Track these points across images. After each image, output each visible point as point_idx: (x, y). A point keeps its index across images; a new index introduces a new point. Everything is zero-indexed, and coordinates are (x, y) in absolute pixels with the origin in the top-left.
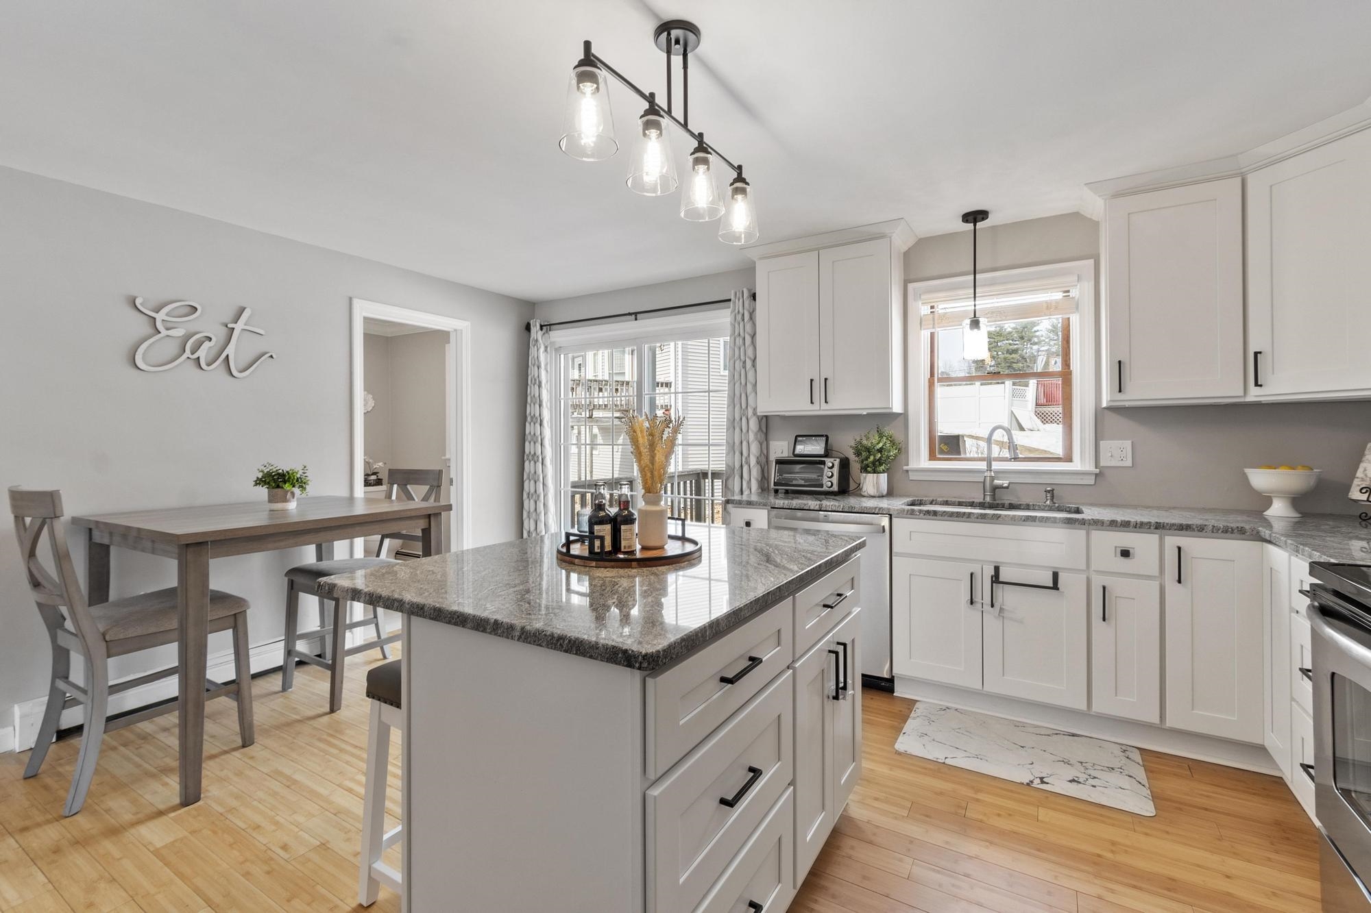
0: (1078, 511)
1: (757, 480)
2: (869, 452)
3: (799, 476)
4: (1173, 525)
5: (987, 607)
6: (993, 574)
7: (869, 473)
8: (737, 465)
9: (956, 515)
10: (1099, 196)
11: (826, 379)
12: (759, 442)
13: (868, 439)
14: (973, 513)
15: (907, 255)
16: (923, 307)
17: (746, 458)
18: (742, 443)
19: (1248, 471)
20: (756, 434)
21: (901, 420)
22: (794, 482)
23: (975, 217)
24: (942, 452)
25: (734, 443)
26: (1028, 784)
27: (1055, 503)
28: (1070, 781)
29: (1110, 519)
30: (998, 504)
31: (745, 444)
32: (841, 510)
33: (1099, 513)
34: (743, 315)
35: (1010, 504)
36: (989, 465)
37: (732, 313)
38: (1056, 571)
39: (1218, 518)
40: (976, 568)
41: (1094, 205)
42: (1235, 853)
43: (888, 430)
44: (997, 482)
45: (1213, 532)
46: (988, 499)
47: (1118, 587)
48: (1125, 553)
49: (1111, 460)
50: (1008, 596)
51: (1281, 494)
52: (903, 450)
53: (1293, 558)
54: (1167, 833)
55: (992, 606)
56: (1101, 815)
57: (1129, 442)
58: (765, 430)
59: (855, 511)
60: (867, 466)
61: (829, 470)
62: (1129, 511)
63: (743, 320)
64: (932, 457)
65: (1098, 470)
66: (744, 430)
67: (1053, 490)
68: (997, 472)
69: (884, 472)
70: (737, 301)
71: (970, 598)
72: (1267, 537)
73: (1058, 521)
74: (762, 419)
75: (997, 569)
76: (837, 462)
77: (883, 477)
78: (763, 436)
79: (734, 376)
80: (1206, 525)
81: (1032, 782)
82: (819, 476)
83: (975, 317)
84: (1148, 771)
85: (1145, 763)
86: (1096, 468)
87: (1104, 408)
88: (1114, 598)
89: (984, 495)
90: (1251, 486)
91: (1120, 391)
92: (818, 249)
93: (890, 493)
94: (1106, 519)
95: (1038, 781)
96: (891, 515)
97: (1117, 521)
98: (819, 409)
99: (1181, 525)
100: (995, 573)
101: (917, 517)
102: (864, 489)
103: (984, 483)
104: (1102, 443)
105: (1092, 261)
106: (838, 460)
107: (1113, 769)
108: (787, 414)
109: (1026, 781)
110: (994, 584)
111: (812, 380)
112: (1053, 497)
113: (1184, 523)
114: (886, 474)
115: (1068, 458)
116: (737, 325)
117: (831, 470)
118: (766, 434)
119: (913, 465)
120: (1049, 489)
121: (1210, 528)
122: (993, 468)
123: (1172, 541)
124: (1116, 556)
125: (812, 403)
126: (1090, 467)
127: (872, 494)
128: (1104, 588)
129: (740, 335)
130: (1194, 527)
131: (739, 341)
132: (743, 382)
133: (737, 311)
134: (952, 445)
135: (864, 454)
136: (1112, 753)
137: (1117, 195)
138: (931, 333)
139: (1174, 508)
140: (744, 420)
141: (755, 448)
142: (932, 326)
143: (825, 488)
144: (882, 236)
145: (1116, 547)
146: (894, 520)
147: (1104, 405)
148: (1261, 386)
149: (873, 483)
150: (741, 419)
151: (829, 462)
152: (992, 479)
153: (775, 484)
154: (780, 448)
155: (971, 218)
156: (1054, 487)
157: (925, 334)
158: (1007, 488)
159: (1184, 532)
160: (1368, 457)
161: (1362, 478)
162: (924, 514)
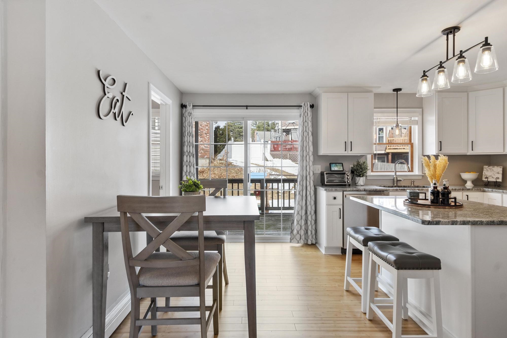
11: (351, 142)
19: (461, 173)
23: (397, 90)
32: (372, 190)
34: (308, 113)
36: (396, 174)
37: (302, 111)
46: (395, 185)
51: (469, 180)
61: (348, 176)
64: (372, 171)
70: (305, 107)
83: (397, 124)
86: (422, 173)
89: (394, 183)
92: (348, 92)
98: (348, 153)
105: (421, 109)
111: (346, 142)
115: (412, 171)
116: (304, 116)
119: (368, 174)
120: (413, 181)
125: (346, 150)
126: (420, 173)
129: (306, 122)
130: (471, 189)
133: (305, 111)
144: (371, 92)
152: (397, 178)
153: (327, 183)
158: (401, 181)
159: (468, 191)
160: (485, 169)
161: (485, 175)
162: (401, 190)
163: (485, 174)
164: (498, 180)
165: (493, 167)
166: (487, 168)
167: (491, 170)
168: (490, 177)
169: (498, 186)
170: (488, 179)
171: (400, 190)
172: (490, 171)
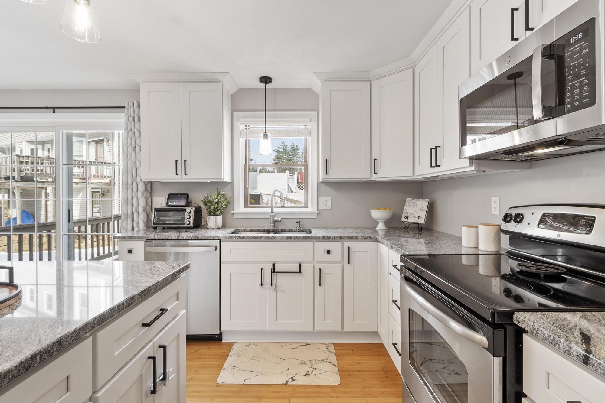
0: (310, 232)
1: (144, 221)
2: (211, 204)
3: (172, 218)
4: (347, 237)
5: (269, 286)
6: (272, 268)
7: (212, 215)
8: (130, 213)
9: (254, 238)
10: (319, 80)
11: (185, 161)
12: (145, 198)
13: (211, 196)
14: (262, 237)
15: (233, 96)
16: (241, 125)
17: (136, 208)
18: (133, 198)
19: (371, 210)
20: (143, 193)
21: (229, 186)
22: (167, 222)
23: (266, 80)
24: (251, 203)
25: (127, 199)
26: (286, 384)
27: (301, 228)
28: (305, 375)
29: (323, 236)
30: (276, 230)
31: (135, 199)
32: (191, 239)
33: (318, 233)
34: (134, 117)
35: (281, 229)
36: (272, 210)
37: (126, 115)
38: (300, 263)
39: (362, 232)
40: (264, 266)
41: (317, 85)
42: (371, 395)
43: (223, 192)
44: (276, 218)
45: (361, 239)
46: (272, 227)
47: (326, 268)
48: (329, 252)
49: (323, 206)
50: (279, 279)
51: (382, 220)
52: (231, 202)
53: (389, 250)
54: (345, 392)
55: (271, 285)
56: (318, 392)
57: (330, 198)
58: (150, 191)
59: (199, 239)
60: (211, 211)
61: (188, 214)
62: (330, 230)
63: (134, 121)
64: (246, 206)
65: (318, 211)
66: (135, 190)
67: (300, 222)
68: (276, 213)
69: (220, 214)
70: (129, 108)
71: (261, 283)
72: (380, 240)
73: (301, 238)
74: (148, 184)
75: (274, 265)
76: (193, 210)
77: (220, 218)
78: (148, 195)
79: (127, 156)
80: (358, 236)
81: (287, 382)
82: (182, 218)
83: (265, 132)
84: (337, 355)
85: (336, 352)
86: (317, 210)
87: (320, 182)
88: (324, 274)
89: (270, 225)
90: (372, 218)
91: (327, 174)
92: (181, 82)
93: (224, 226)
94: (321, 236)
95: (291, 380)
96: (220, 240)
97: (325, 237)
98: (181, 178)
99: (350, 237)
100: (273, 268)
101: (234, 240)
102: (209, 225)
103: (270, 219)
104: (320, 198)
105: (316, 112)
106: (194, 208)
107: (323, 360)
108: (162, 181)
109: (285, 382)
110: (272, 274)
111: (176, 161)
112: (300, 225)
113: (351, 236)
114: (221, 216)
115: (307, 206)
116: (129, 123)
117: (190, 214)
118: (151, 193)
119: (236, 210)
120: (298, 221)
121: (360, 237)
122: (274, 211)
123: (347, 244)
124: (325, 254)
125: (177, 174)
126: (315, 210)
127: (213, 227)
128: (320, 270)
129: (131, 130)
130: (354, 237)
131: (131, 134)
132: (134, 160)
133: (129, 114)
134: (256, 200)
135: (208, 204)
136: (323, 351)
137: (326, 81)
138: (246, 140)
139: (346, 228)
140: (134, 184)
141: (142, 202)
142: (245, 136)
143: (185, 225)
144: (217, 81)
145: (325, 249)
146: (222, 243)
147: (321, 181)
148: (376, 174)
149: (213, 221)
150: (132, 183)
151: (188, 209)
152: (274, 217)
153: (154, 224)
154: (160, 202)
155: (263, 80)
156: (300, 220)
157: (242, 140)
158: (280, 221)
159: (351, 240)
160: (407, 204)
161: (405, 213)
162: (238, 239)
163: (406, 211)
164: (419, 221)
165: (418, 200)
166: (410, 202)
167: (414, 205)
168: (412, 216)
169: (420, 231)
170: (408, 219)
171: (236, 239)
172: (412, 206)
